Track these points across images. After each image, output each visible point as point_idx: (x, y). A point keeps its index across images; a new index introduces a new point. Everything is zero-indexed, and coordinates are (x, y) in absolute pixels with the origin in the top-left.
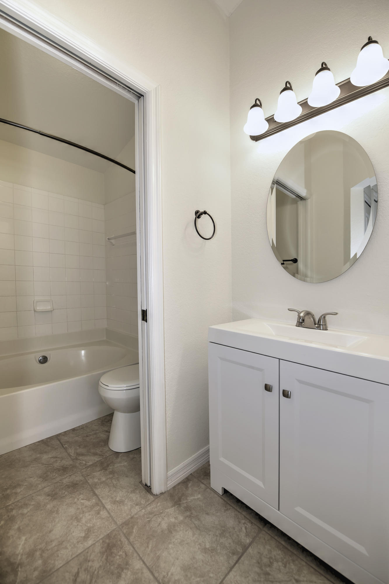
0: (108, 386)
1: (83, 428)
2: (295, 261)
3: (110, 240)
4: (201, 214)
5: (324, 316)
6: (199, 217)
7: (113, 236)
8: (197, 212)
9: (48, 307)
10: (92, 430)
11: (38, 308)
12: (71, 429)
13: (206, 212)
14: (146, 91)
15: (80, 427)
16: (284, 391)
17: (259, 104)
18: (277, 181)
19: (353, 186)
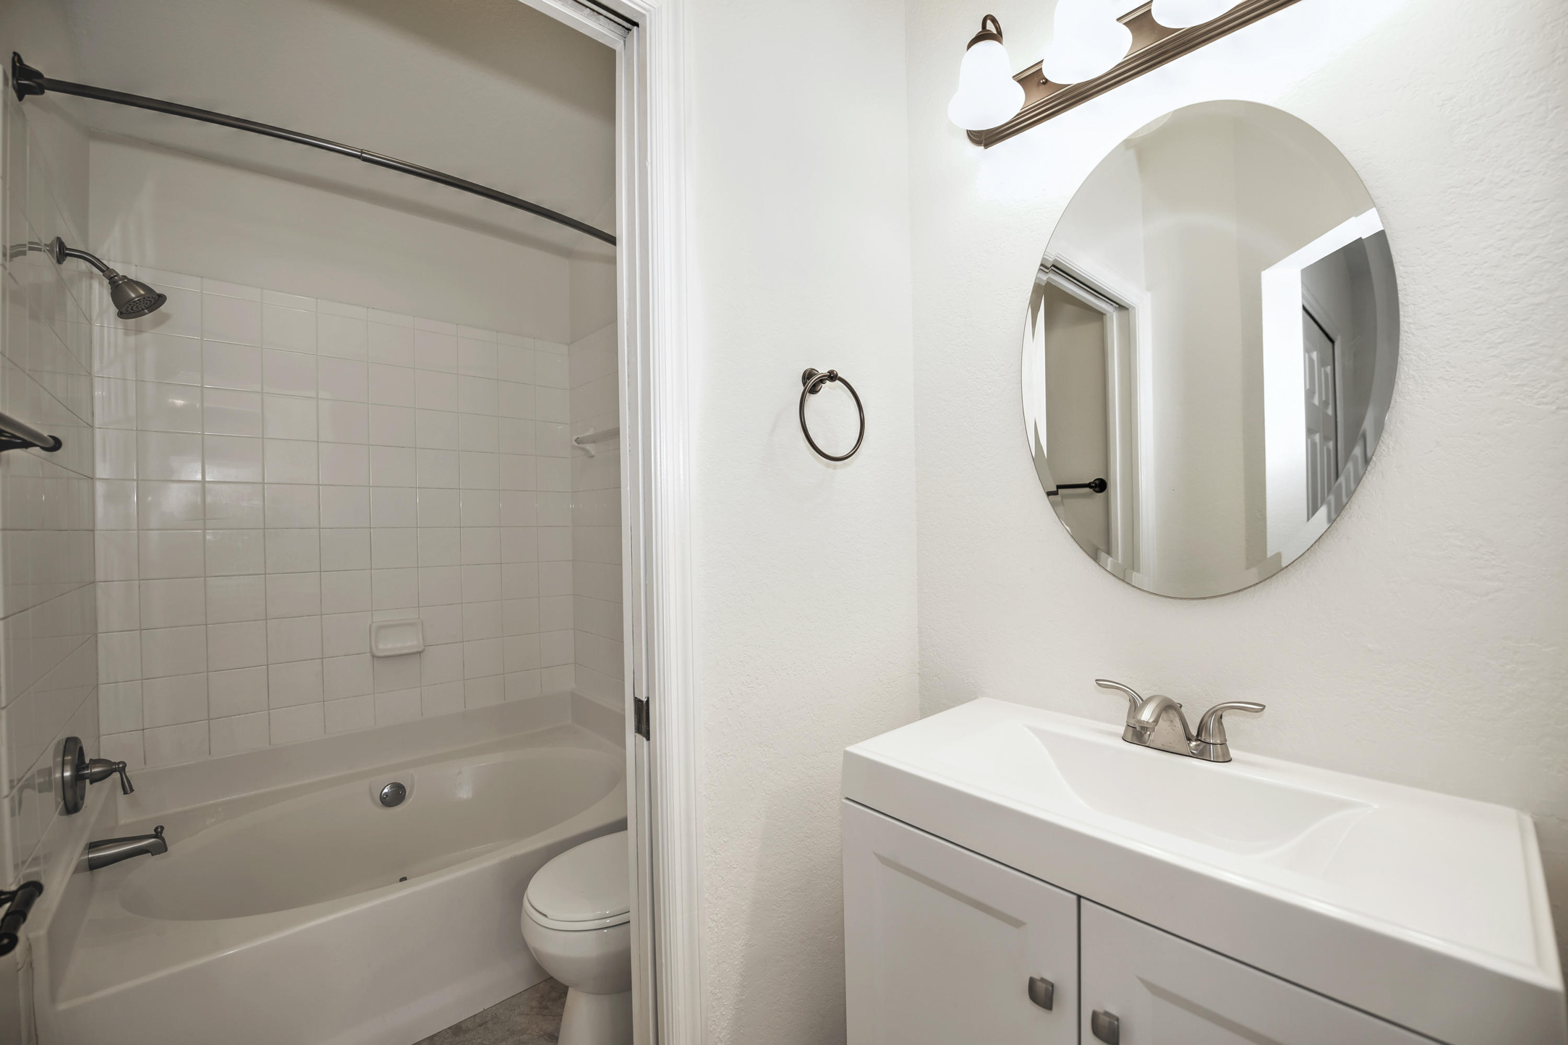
0: (545, 916)
1: (486, 1022)
2: (1100, 486)
3: (583, 443)
4: (822, 381)
5: (1217, 714)
6: (814, 390)
7: (591, 432)
8: (808, 376)
9: (408, 642)
10: (508, 1030)
11: (381, 646)
12: (449, 1028)
13: (837, 374)
14: (645, 9)
15: (478, 1020)
16: (1095, 1015)
17: (995, 32)
18: (1053, 266)
19: (1269, 265)
